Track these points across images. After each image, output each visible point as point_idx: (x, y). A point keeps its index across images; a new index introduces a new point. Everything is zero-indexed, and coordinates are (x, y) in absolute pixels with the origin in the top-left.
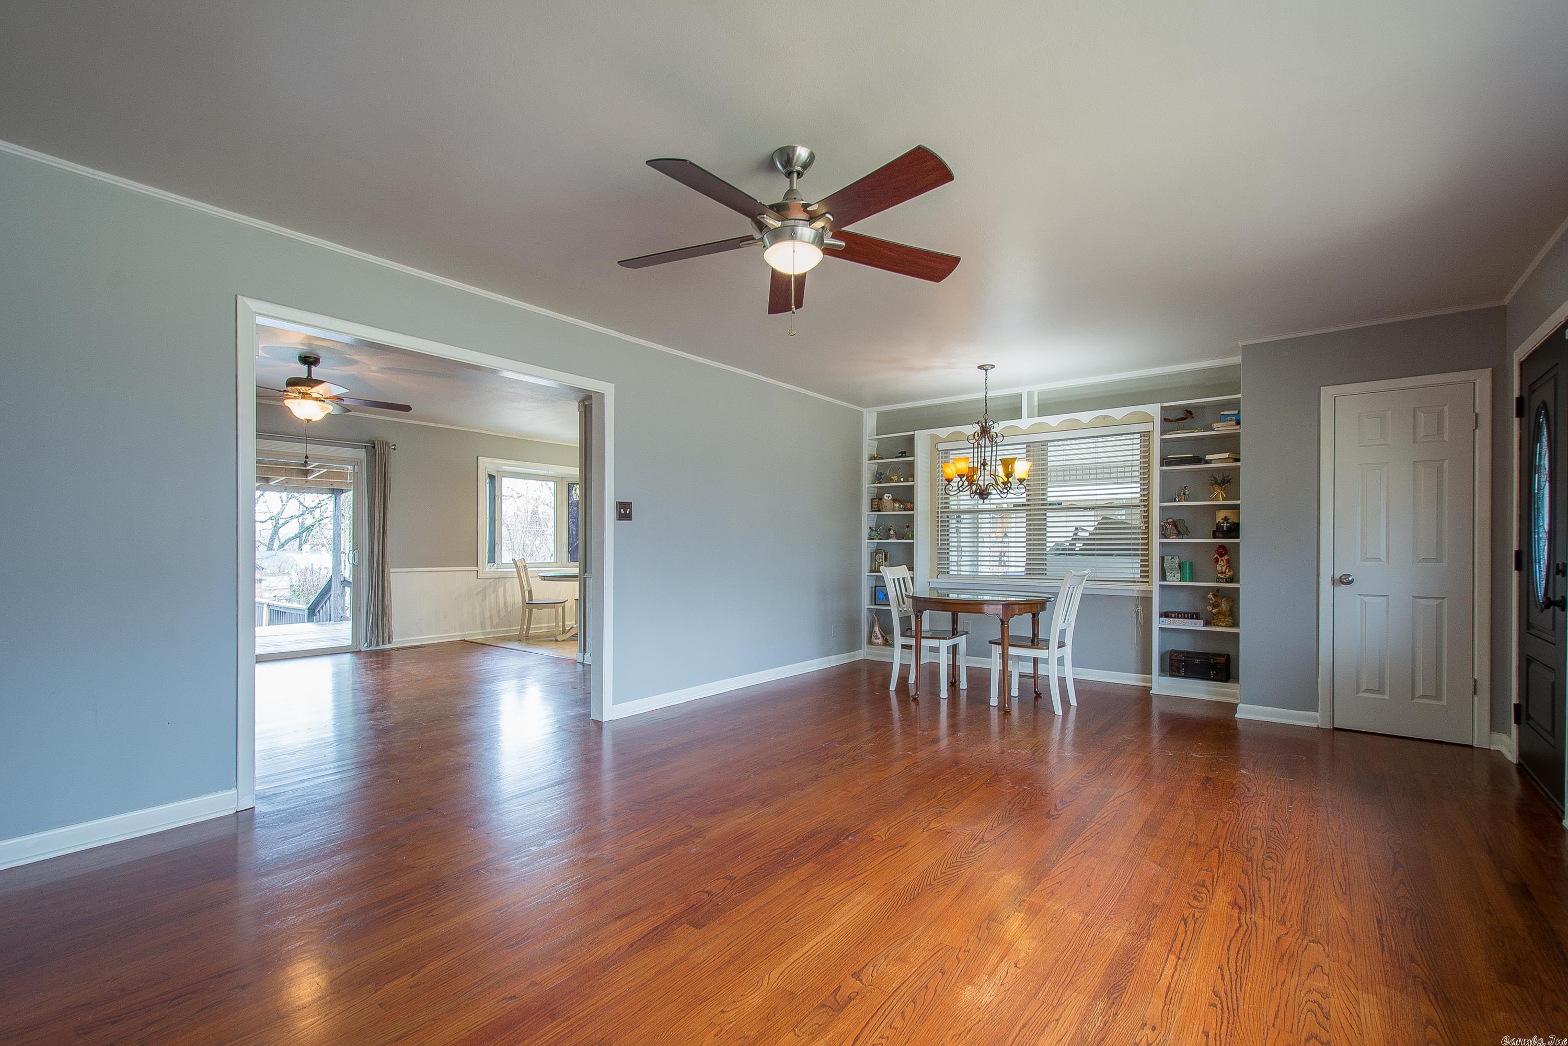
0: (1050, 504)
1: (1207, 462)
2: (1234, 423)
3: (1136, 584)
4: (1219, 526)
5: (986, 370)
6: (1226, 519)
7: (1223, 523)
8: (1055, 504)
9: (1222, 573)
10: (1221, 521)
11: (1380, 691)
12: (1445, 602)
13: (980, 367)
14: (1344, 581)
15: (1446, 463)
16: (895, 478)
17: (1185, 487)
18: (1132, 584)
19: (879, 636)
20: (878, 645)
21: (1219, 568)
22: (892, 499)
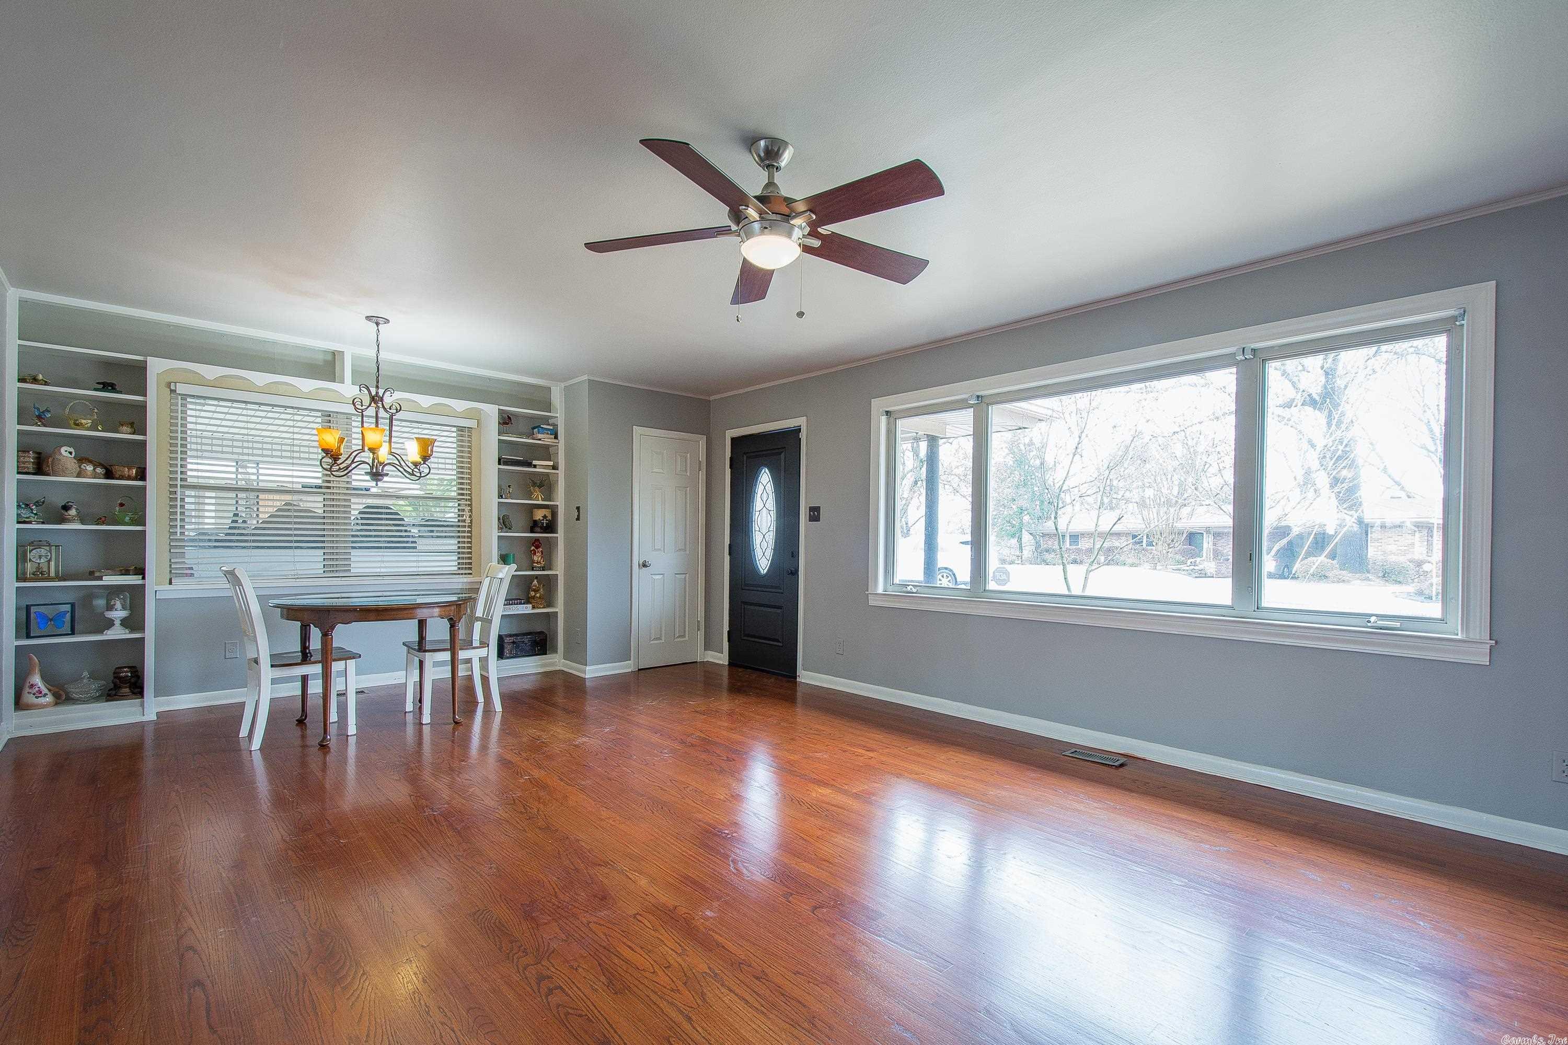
0: (354, 489)
1: (535, 466)
2: (553, 436)
3: (461, 576)
4: (535, 523)
5: (377, 324)
6: (545, 517)
7: (543, 520)
8: (361, 490)
9: (537, 563)
10: (541, 518)
11: (660, 639)
12: (688, 575)
13: (368, 318)
14: (644, 565)
15: (688, 489)
16: (87, 422)
17: (509, 486)
18: (457, 576)
19: (45, 691)
20: (43, 706)
21: (535, 558)
22: (74, 457)
